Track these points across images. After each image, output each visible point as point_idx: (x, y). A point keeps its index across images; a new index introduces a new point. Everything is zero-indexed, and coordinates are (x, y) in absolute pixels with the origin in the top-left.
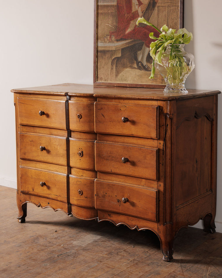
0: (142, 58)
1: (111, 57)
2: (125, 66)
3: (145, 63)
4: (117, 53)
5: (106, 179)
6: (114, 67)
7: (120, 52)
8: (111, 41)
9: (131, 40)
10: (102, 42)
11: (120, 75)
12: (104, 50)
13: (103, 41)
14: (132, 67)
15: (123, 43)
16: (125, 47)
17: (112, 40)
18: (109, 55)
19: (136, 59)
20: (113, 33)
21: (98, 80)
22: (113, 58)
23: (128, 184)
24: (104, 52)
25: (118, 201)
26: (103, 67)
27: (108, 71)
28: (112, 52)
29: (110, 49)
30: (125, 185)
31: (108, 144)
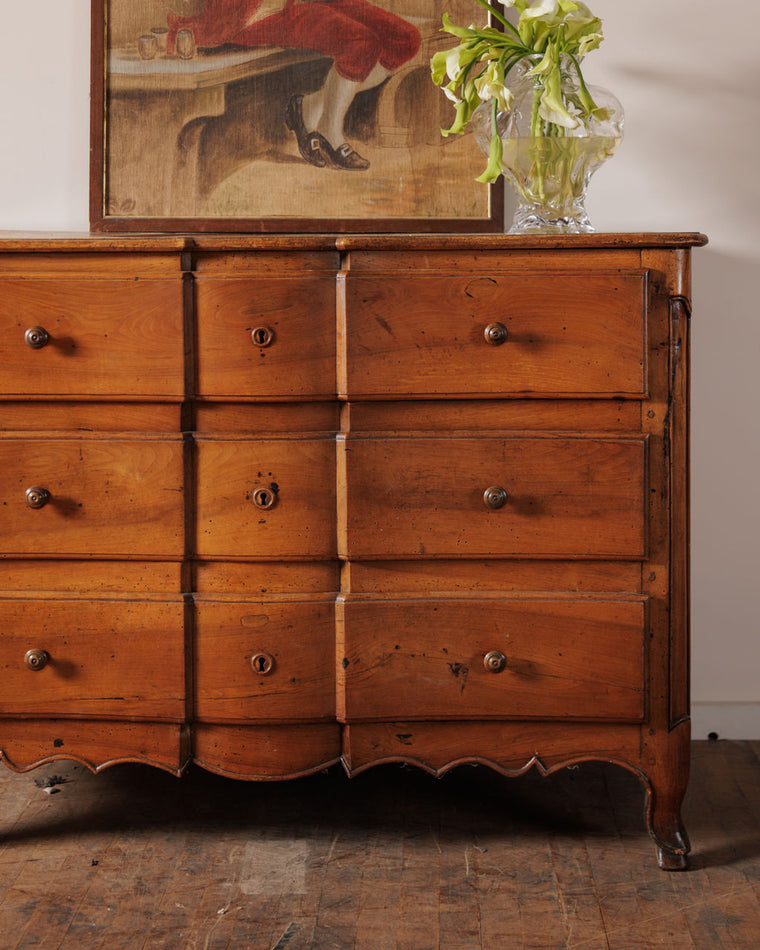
0: (326, 119)
1: (175, 116)
2: (243, 151)
3: (337, 138)
4: (207, 101)
5: (391, 587)
6: (193, 156)
7: (219, 98)
8: (175, 53)
9: (273, 51)
10: (134, 55)
11: (222, 185)
12: (140, 90)
13: (135, 52)
14: (276, 156)
15: (234, 63)
16: (243, 76)
17: (182, 49)
18: (167, 109)
19: (296, 122)
20: (184, 21)
21: (111, 212)
22: (187, 120)
23: (503, 594)
24: (142, 98)
25: (456, 672)
26: (138, 159)
27: (164, 171)
28: (181, 98)
29: (173, 86)
30: (490, 601)
31: (406, 442)
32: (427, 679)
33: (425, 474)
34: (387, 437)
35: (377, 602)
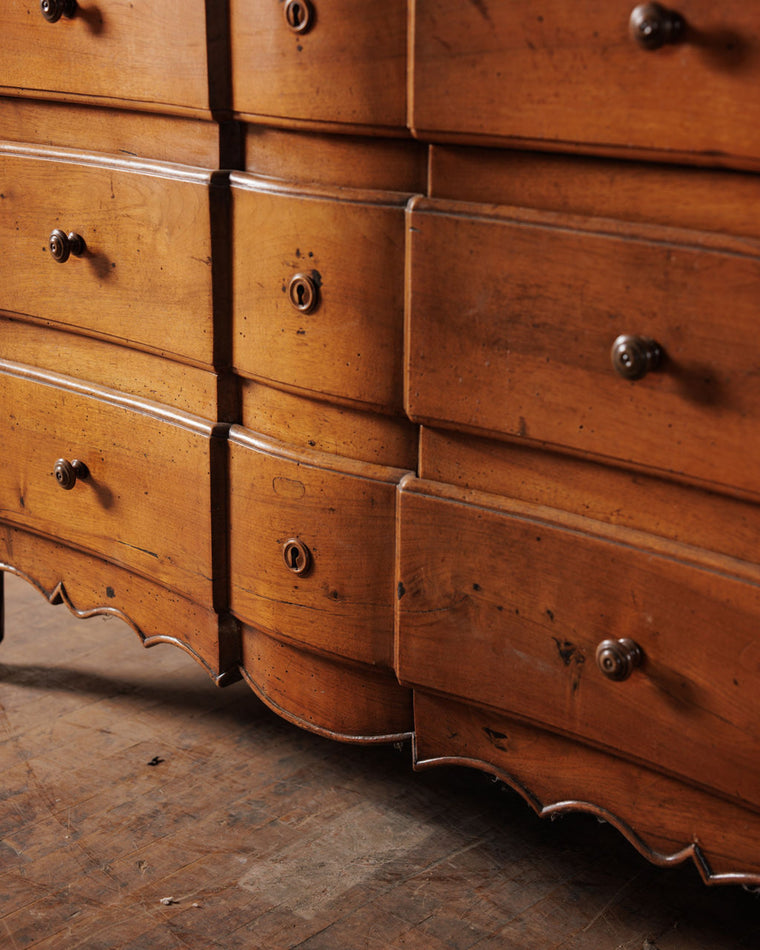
5: (481, 481)
25: (565, 656)
30: (628, 549)
31: (504, 227)
32: (521, 655)
33: (533, 292)
34: (476, 214)
35: (450, 502)
